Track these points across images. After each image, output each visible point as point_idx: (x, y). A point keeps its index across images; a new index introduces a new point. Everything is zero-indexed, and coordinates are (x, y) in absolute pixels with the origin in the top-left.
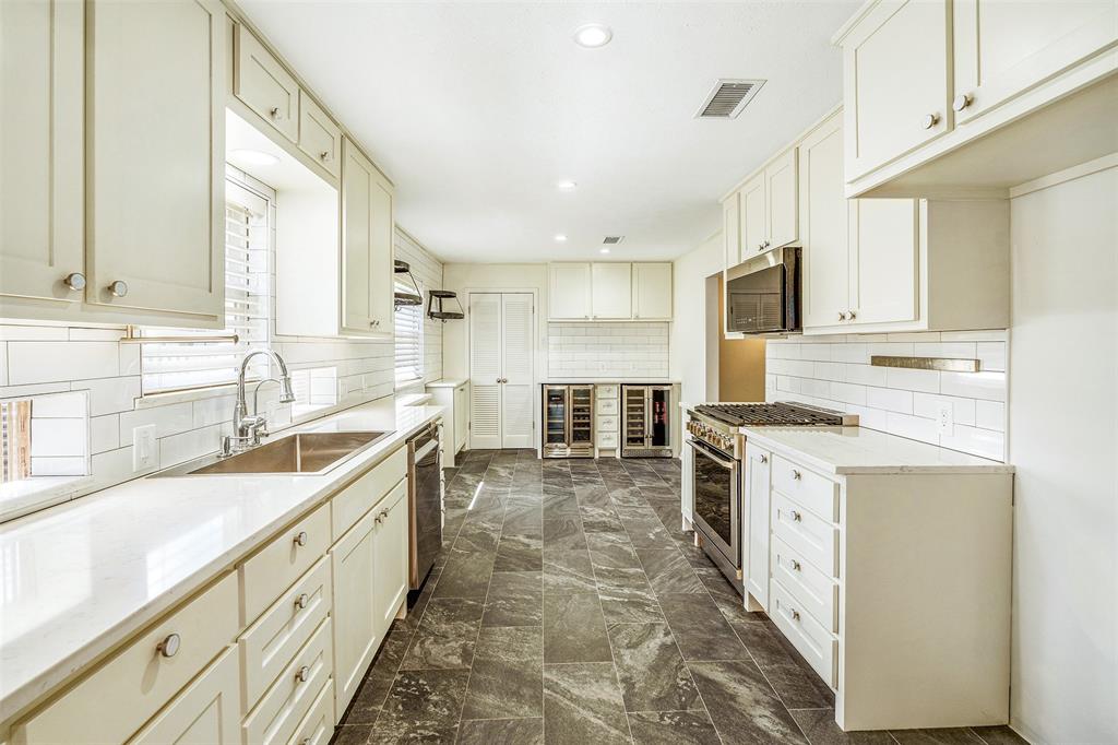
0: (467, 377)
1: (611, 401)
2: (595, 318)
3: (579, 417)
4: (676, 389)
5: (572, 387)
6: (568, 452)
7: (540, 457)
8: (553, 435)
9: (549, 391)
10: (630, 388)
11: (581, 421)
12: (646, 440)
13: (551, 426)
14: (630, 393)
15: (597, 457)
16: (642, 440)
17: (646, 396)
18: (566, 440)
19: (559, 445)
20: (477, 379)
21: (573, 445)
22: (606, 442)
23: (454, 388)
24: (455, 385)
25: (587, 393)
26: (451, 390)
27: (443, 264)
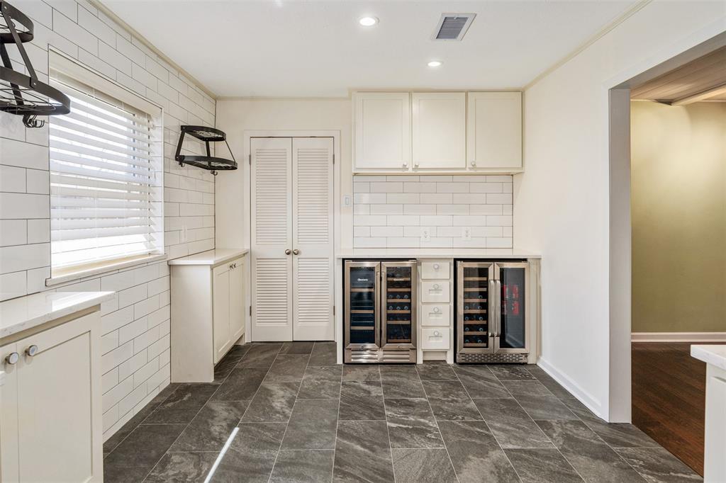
0: (247, 247)
1: (439, 283)
2: (416, 167)
3: (394, 306)
4: (533, 267)
5: (386, 264)
6: (380, 355)
7: (340, 361)
8: (358, 333)
9: (352, 269)
10: (468, 265)
11: (399, 311)
12: (491, 340)
13: (356, 320)
14: (467, 272)
15: (420, 361)
16: (485, 339)
17: (491, 277)
18: (377, 339)
19: (369, 346)
20: (259, 249)
21: (387, 346)
22: (433, 341)
23: (212, 267)
24: (212, 262)
25: (407, 272)
26: (209, 268)
27: (216, 99)
